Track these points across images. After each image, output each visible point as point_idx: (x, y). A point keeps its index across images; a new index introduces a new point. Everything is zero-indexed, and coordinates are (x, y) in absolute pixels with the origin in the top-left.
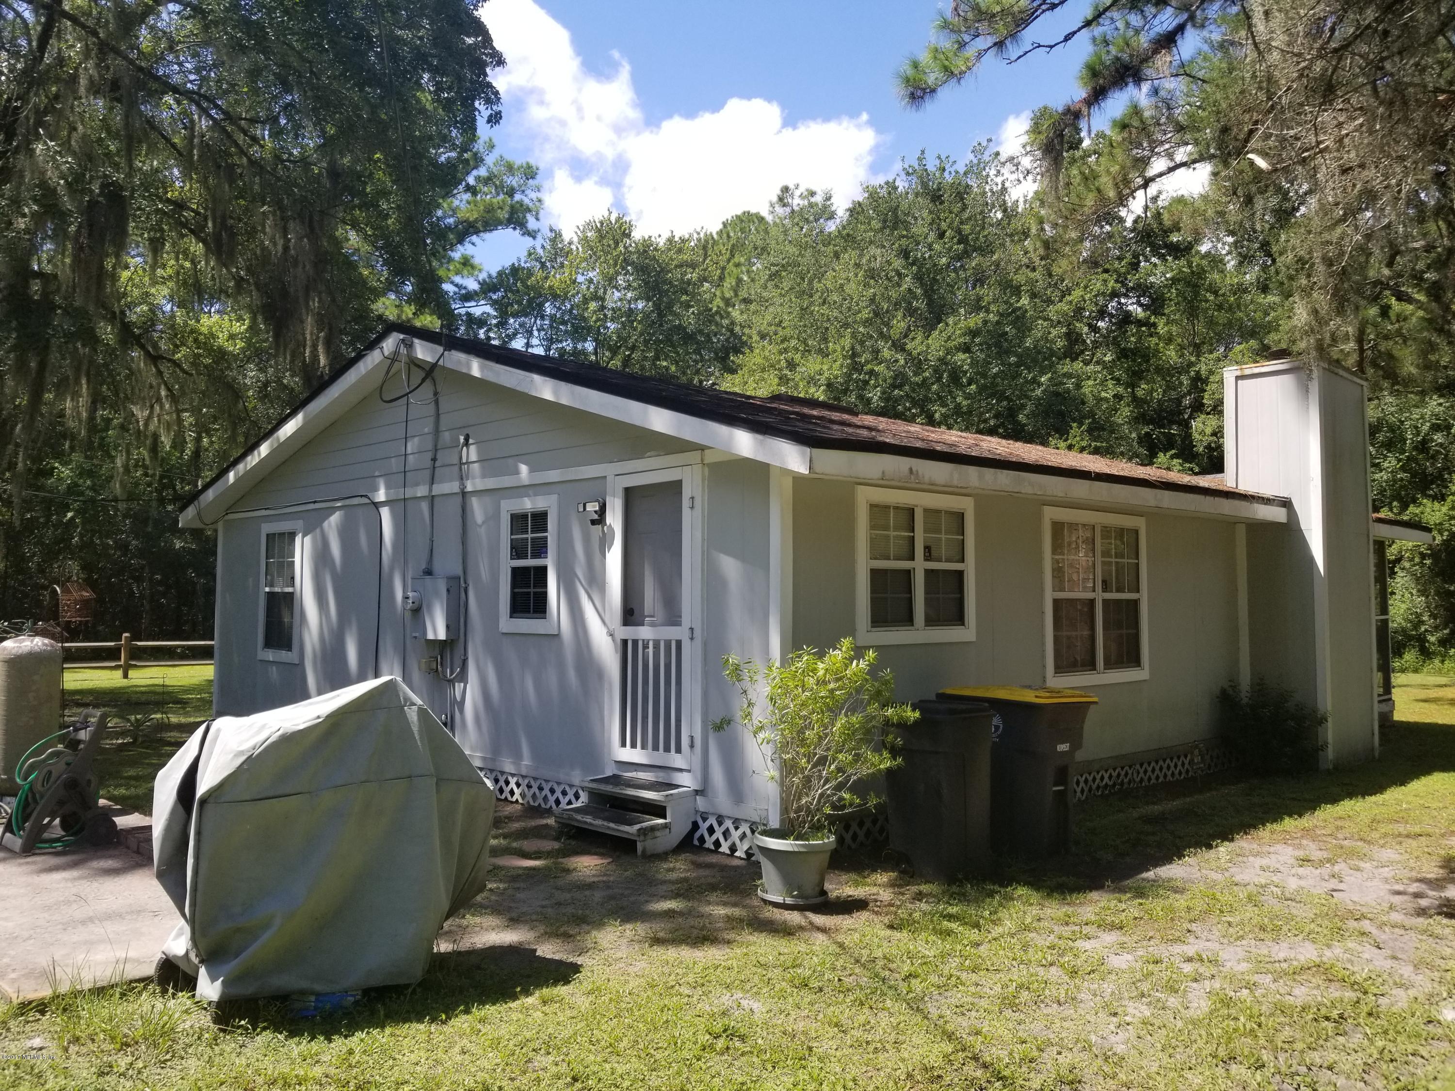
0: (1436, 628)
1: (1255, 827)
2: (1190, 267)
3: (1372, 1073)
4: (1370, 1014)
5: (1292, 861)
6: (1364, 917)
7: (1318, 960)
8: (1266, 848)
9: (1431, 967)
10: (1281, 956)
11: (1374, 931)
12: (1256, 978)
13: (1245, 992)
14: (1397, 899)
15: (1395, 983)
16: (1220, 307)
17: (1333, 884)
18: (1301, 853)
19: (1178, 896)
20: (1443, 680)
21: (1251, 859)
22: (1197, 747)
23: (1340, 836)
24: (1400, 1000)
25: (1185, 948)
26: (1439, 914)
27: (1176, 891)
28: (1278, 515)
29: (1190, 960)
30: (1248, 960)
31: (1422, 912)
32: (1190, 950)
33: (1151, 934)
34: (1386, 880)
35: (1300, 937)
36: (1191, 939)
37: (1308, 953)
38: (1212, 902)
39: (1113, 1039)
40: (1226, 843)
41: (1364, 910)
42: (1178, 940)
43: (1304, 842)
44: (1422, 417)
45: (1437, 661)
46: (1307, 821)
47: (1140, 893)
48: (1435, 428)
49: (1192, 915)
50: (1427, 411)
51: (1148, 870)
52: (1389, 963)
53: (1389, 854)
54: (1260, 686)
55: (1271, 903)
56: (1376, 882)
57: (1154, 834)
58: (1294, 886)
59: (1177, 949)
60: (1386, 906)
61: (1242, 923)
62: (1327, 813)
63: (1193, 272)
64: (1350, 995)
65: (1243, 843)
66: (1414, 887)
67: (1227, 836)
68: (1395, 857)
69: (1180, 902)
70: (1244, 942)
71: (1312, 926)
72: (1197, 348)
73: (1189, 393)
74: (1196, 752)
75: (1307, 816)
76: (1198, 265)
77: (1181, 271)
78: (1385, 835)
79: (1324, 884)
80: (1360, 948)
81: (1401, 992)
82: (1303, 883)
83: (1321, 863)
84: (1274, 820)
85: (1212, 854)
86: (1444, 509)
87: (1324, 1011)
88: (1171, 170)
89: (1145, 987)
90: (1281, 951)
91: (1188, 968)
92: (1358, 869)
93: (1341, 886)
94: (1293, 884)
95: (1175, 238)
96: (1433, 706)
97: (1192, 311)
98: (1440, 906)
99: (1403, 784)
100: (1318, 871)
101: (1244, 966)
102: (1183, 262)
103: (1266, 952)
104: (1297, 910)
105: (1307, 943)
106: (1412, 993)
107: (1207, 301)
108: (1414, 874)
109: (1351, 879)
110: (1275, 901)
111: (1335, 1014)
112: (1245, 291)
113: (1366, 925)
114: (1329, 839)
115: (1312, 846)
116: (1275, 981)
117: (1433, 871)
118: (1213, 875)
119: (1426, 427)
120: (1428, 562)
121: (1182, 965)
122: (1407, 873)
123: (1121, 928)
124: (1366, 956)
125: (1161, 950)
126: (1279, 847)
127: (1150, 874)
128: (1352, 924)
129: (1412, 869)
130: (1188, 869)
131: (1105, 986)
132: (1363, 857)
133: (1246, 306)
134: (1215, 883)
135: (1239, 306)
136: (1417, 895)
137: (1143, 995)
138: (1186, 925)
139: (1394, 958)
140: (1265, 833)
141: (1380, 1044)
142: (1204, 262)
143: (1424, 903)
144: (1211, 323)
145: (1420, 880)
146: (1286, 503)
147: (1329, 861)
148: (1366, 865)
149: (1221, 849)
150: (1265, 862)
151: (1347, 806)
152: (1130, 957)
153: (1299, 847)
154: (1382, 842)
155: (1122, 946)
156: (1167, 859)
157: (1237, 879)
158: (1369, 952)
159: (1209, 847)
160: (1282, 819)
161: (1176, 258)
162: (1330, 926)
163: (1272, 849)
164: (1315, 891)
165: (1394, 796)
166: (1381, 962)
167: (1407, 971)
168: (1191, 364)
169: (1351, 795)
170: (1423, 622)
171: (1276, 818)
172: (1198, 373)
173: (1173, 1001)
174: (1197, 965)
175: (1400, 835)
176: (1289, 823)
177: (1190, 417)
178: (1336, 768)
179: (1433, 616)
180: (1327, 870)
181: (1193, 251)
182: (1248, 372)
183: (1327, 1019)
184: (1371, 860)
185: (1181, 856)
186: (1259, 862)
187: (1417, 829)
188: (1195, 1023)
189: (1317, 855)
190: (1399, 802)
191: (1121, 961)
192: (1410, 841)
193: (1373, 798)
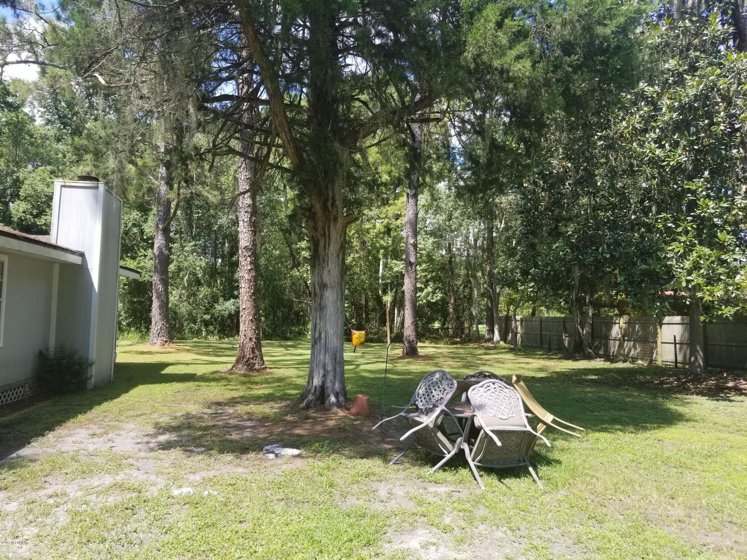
0: (126, 318)
1: (65, 422)
2: (17, 118)
3: (153, 527)
4: (145, 501)
5: (87, 436)
6: (129, 457)
7: (115, 482)
8: (72, 432)
9: (162, 474)
10: (96, 484)
11: (135, 463)
12: (88, 498)
13: (85, 506)
14: (140, 446)
15: (151, 484)
16: (32, 144)
17: (110, 444)
18: (91, 432)
19: (34, 464)
20: (129, 343)
21: (67, 438)
22: (27, 383)
23: (107, 420)
24: (154, 491)
25: (46, 491)
26: (160, 449)
27: (32, 461)
28: (77, 260)
29: (51, 497)
30: (80, 490)
31: (152, 450)
32: (50, 491)
33: (24, 488)
34: (133, 438)
35: (103, 473)
36: (47, 485)
37: (108, 480)
38: (54, 464)
39: (19, 551)
40: (51, 432)
41: (128, 454)
42: (41, 488)
43: (91, 426)
44: (129, 219)
45: (126, 333)
46: (90, 415)
47: (11, 467)
48: (134, 225)
49: (45, 473)
50: (132, 217)
51: (13, 453)
52: (145, 476)
53: (131, 426)
54: (60, 348)
55: (83, 459)
56: (129, 440)
57: (9, 433)
58: (92, 449)
59: (42, 493)
60: (136, 450)
61: (73, 472)
62: (97, 410)
63: (18, 121)
64: (135, 495)
65: (60, 431)
66: (146, 439)
67: (51, 428)
68: (134, 426)
69: (36, 467)
70: (76, 481)
71: (107, 466)
72: (18, 164)
73: (11, 187)
74: (27, 386)
75: (88, 413)
76: (22, 118)
77: (12, 119)
78: (127, 417)
79: (106, 445)
80: (131, 472)
81: (153, 488)
82: (95, 446)
83: (101, 435)
84: (73, 417)
85: (45, 439)
86: (135, 263)
87: (125, 506)
88: (18, 62)
89: (31, 517)
90: (95, 482)
91: (51, 501)
92: (119, 435)
93: (114, 445)
94: (91, 448)
95: (10, 99)
96: (129, 355)
97: (17, 143)
98: (158, 446)
99: (127, 392)
100: (101, 439)
101: (79, 494)
102: (13, 114)
103: (88, 484)
104: (97, 460)
105: (106, 475)
106: (159, 487)
107: (25, 139)
108: (144, 433)
109: (118, 440)
110: (85, 458)
111: (130, 505)
112: (48, 139)
113: (130, 461)
114: (102, 422)
115: (95, 427)
116: (97, 497)
117: (151, 430)
118: (50, 450)
119: (130, 225)
120: (126, 287)
121: (48, 500)
122: (140, 434)
123: (6, 489)
124: (135, 475)
125: (34, 496)
126: (78, 430)
127: (14, 455)
128: (124, 461)
129: (143, 431)
130: (34, 449)
131: (6, 523)
132: (119, 428)
133: (46, 147)
134: (51, 455)
135: (42, 146)
136: (148, 443)
137: (31, 522)
138: (44, 479)
139: (147, 473)
140: (70, 424)
141: (153, 513)
142: (25, 118)
143: (151, 445)
144: (26, 152)
145: (147, 435)
146: (82, 255)
147: (105, 433)
148: (122, 433)
149: (50, 436)
150: (74, 439)
151: (106, 405)
152: (15, 504)
153: (88, 429)
154: (126, 420)
155: (9, 498)
156: (22, 445)
157: (63, 450)
158: (135, 473)
159: (43, 435)
160: (77, 416)
161: (10, 111)
162: (115, 464)
163: (75, 432)
164: (103, 449)
165: (124, 397)
166: (142, 477)
167: (153, 477)
168: (13, 172)
169: (106, 400)
170: (120, 315)
171: (74, 415)
172: (18, 177)
173: (49, 521)
174: (56, 498)
175: (133, 416)
176: (81, 417)
177: (10, 201)
178: (95, 387)
179: (125, 313)
180: (105, 437)
181: (20, 110)
182: (68, 184)
183: (127, 509)
184: (124, 429)
185: (29, 443)
186: (71, 439)
187: (140, 412)
188: (65, 529)
189: (99, 431)
190: (128, 401)
191: (13, 506)
192: (138, 418)
193: (116, 400)
